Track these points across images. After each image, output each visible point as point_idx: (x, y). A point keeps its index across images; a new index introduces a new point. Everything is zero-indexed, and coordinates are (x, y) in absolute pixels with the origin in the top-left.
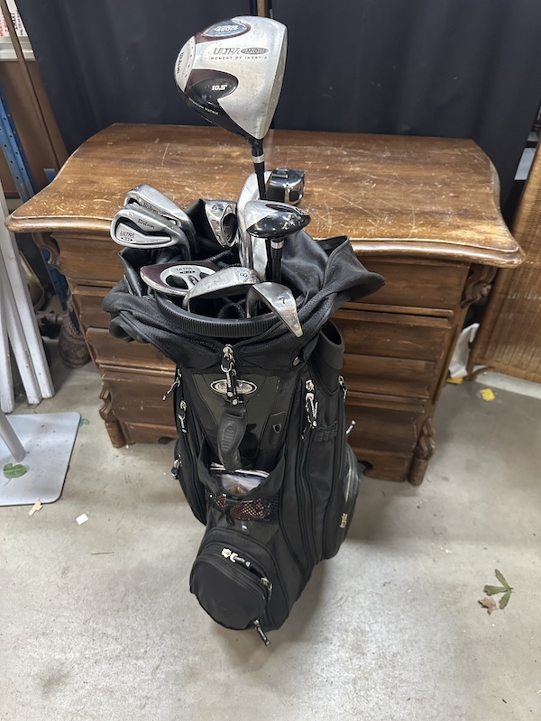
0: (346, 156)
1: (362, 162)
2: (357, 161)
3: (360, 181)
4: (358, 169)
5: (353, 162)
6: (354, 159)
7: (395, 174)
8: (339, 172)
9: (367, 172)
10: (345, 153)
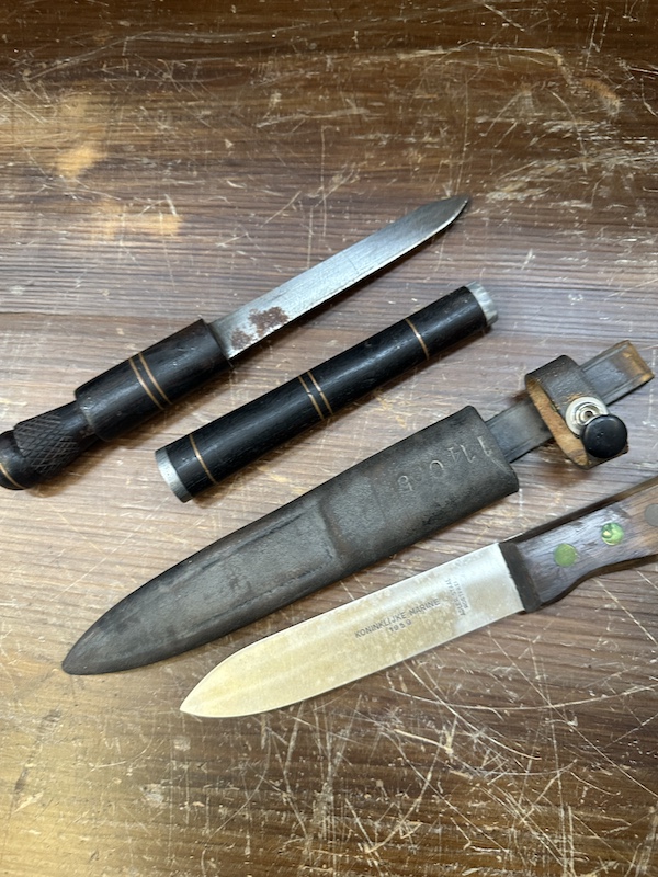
0: (624, 132)
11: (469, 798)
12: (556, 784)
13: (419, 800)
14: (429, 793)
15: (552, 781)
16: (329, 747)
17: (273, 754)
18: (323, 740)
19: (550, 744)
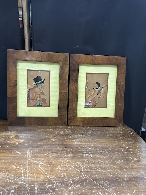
0: (72, 134)
1: (80, 138)
2: (78, 138)
3: (83, 152)
4: (79, 143)
5: (76, 138)
6: (76, 136)
7: (99, 145)
8: (70, 146)
9: (84, 145)
10: (71, 132)
11: (58, 192)
12: (70, 189)
13: (50, 193)
14: (52, 192)
15: (69, 189)
16: (37, 188)
17: (28, 190)
18: (36, 188)
19: (69, 184)
